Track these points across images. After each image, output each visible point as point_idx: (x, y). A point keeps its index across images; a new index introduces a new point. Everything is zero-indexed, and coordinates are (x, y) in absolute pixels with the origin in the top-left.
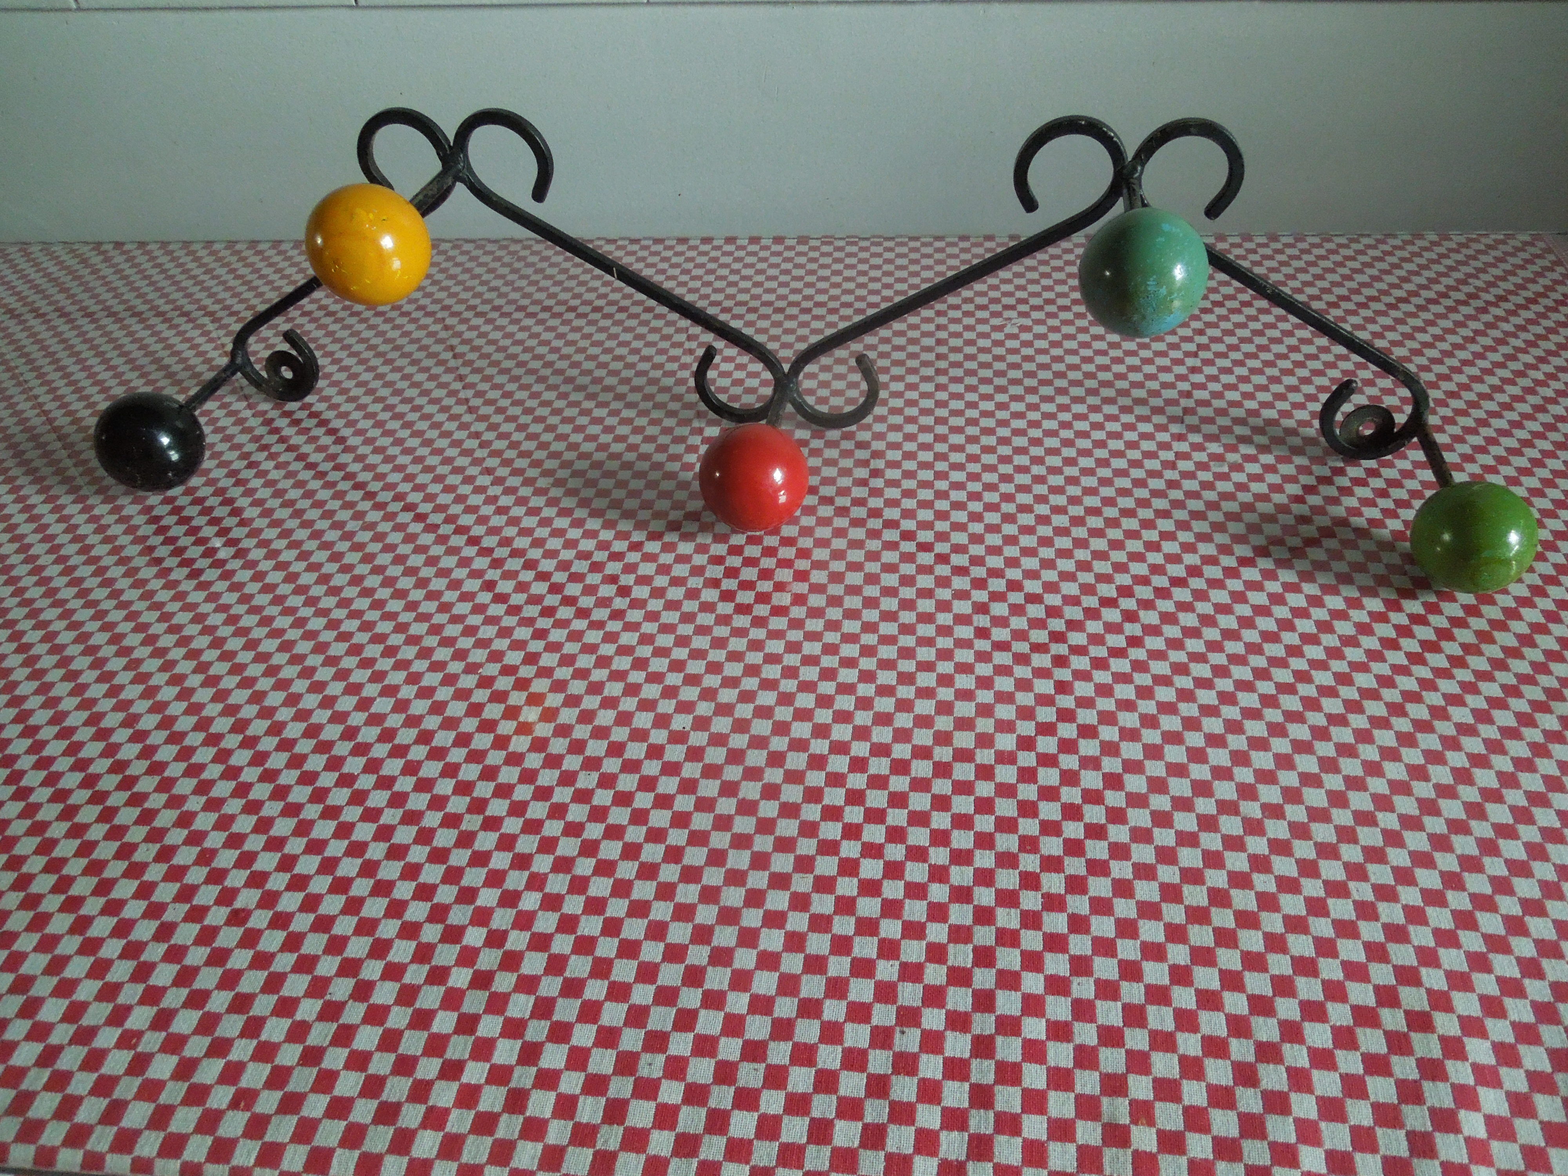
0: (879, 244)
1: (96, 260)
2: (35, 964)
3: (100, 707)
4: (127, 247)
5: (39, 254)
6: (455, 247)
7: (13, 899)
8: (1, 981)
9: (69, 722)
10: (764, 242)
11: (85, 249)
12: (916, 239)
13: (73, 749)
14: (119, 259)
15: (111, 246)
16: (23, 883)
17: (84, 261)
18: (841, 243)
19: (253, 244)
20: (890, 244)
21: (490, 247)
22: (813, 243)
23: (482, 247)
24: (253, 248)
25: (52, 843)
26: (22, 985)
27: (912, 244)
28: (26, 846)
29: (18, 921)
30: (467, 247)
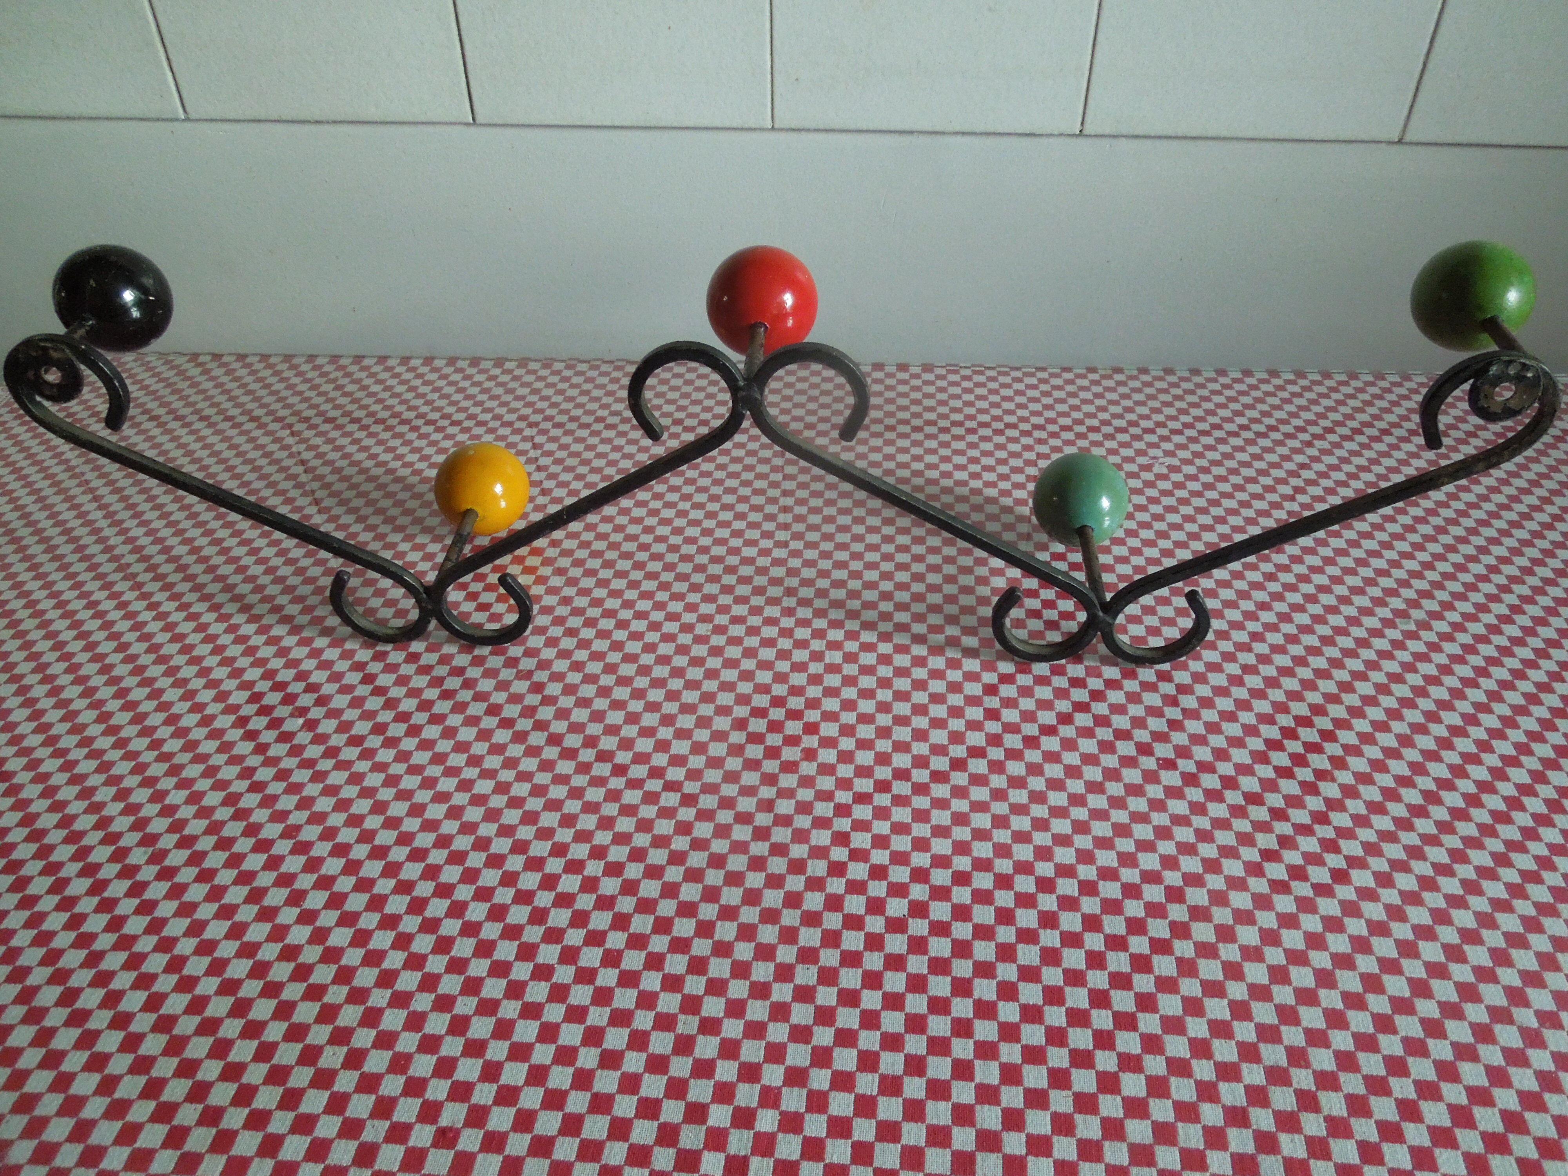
0: (1006, 374)
1: (194, 372)
2: (39, 1081)
3: (108, 811)
4: (225, 359)
5: (133, 365)
6: (568, 367)
7: (15, 1013)
8: (5, 1101)
9: (78, 826)
10: (888, 369)
11: (180, 360)
12: (1043, 369)
13: (82, 854)
14: (218, 372)
15: (208, 358)
16: (26, 996)
17: (181, 373)
18: (968, 372)
19: (358, 359)
20: (1018, 374)
21: (605, 368)
22: (939, 371)
23: (597, 367)
24: (358, 363)
25: (58, 954)
26: (26, 1104)
27: (1041, 375)
28: (31, 957)
29: (21, 1036)
30: (582, 367)
